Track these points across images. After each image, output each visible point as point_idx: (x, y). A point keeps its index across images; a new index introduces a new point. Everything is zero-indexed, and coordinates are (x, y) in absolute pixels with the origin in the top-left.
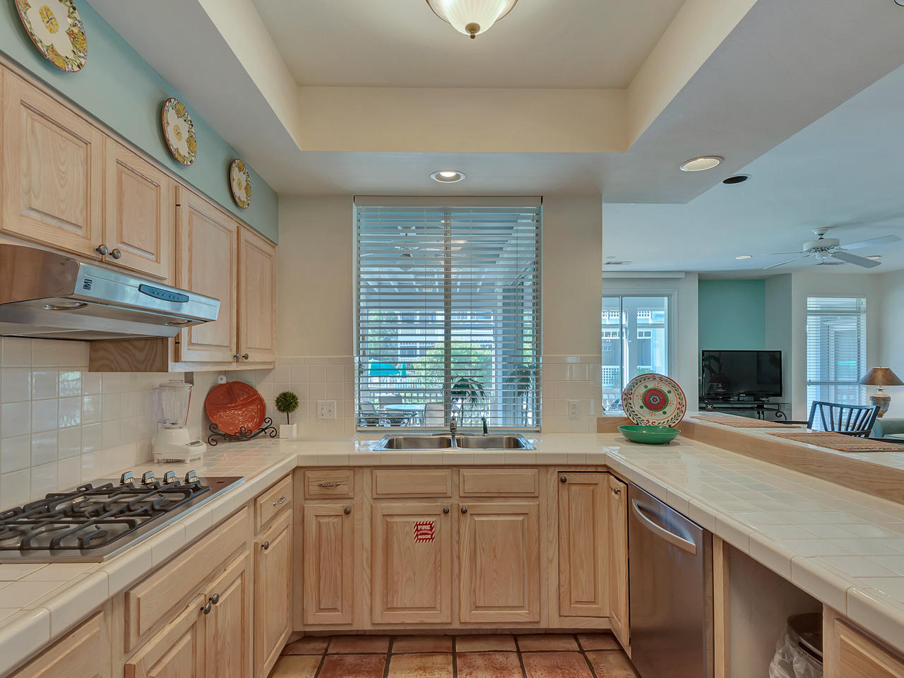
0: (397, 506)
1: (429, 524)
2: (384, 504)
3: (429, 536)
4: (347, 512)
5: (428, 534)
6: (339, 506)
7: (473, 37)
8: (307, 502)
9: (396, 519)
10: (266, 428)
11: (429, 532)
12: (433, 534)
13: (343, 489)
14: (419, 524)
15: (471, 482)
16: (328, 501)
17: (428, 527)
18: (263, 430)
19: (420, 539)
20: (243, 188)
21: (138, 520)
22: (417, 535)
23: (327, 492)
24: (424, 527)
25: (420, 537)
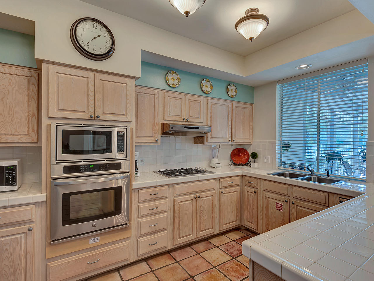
0: (270, 195)
1: (281, 204)
2: (266, 193)
3: (281, 209)
4: (255, 193)
5: (280, 208)
6: (253, 190)
7: (251, 41)
8: (246, 186)
9: (270, 199)
10: (249, 163)
11: (281, 207)
12: (282, 208)
13: (254, 185)
14: (277, 203)
15: (297, 193)
16: (251, 188)
17: (280, 205)
18: (247, 164)
19: (278, 209)
20: (234, 91)
21: (183, 174)
22: (277, 207)
23: (250, 185)
24: (279, 205)
25: (278, 208)
